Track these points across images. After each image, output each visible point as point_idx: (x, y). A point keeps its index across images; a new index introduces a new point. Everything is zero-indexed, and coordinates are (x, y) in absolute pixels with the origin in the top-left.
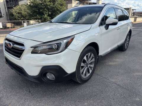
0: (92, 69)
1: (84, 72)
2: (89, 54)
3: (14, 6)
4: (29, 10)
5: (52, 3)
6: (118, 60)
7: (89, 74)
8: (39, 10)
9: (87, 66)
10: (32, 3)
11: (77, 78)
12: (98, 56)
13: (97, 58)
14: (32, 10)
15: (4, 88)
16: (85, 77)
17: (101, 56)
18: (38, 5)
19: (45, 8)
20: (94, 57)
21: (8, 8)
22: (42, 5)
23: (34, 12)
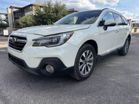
0: (91, 68)
1: (83, 69)
2: (88, 51)
3: (20, 16)
4: (34, 20)
5: (55, 14)
6: (117, 63)
7: (88, 72)
8: (43, 19)
9: (86, 64)
10: (37, 13)
11: (76, 74)
12: (97, 56)
13: (97, 57)
14: (37, 20)
15: (5, 83)
16: (83, 74)
17: (100, 56)
18: (43, 15)
19: (48, 18)
20: (93, 55)
21: (15, 18)
22: (46, 15)
23: (38, 22)
